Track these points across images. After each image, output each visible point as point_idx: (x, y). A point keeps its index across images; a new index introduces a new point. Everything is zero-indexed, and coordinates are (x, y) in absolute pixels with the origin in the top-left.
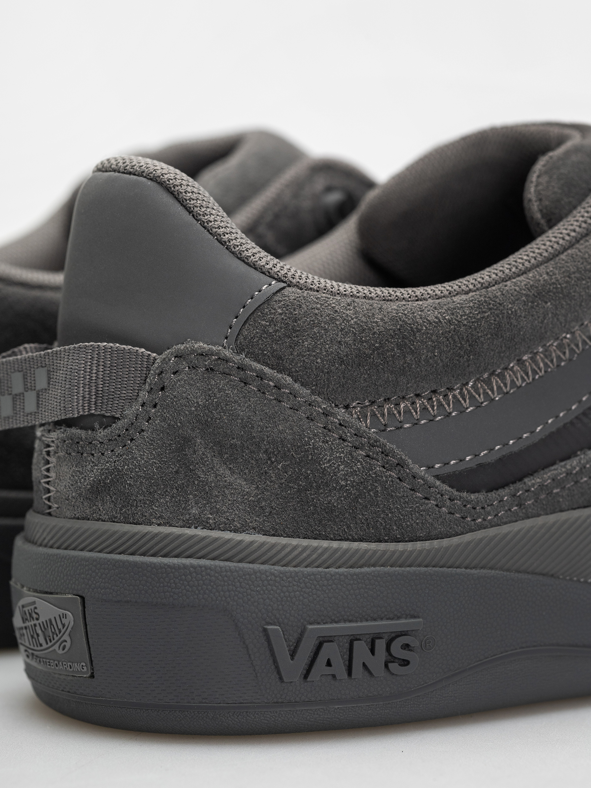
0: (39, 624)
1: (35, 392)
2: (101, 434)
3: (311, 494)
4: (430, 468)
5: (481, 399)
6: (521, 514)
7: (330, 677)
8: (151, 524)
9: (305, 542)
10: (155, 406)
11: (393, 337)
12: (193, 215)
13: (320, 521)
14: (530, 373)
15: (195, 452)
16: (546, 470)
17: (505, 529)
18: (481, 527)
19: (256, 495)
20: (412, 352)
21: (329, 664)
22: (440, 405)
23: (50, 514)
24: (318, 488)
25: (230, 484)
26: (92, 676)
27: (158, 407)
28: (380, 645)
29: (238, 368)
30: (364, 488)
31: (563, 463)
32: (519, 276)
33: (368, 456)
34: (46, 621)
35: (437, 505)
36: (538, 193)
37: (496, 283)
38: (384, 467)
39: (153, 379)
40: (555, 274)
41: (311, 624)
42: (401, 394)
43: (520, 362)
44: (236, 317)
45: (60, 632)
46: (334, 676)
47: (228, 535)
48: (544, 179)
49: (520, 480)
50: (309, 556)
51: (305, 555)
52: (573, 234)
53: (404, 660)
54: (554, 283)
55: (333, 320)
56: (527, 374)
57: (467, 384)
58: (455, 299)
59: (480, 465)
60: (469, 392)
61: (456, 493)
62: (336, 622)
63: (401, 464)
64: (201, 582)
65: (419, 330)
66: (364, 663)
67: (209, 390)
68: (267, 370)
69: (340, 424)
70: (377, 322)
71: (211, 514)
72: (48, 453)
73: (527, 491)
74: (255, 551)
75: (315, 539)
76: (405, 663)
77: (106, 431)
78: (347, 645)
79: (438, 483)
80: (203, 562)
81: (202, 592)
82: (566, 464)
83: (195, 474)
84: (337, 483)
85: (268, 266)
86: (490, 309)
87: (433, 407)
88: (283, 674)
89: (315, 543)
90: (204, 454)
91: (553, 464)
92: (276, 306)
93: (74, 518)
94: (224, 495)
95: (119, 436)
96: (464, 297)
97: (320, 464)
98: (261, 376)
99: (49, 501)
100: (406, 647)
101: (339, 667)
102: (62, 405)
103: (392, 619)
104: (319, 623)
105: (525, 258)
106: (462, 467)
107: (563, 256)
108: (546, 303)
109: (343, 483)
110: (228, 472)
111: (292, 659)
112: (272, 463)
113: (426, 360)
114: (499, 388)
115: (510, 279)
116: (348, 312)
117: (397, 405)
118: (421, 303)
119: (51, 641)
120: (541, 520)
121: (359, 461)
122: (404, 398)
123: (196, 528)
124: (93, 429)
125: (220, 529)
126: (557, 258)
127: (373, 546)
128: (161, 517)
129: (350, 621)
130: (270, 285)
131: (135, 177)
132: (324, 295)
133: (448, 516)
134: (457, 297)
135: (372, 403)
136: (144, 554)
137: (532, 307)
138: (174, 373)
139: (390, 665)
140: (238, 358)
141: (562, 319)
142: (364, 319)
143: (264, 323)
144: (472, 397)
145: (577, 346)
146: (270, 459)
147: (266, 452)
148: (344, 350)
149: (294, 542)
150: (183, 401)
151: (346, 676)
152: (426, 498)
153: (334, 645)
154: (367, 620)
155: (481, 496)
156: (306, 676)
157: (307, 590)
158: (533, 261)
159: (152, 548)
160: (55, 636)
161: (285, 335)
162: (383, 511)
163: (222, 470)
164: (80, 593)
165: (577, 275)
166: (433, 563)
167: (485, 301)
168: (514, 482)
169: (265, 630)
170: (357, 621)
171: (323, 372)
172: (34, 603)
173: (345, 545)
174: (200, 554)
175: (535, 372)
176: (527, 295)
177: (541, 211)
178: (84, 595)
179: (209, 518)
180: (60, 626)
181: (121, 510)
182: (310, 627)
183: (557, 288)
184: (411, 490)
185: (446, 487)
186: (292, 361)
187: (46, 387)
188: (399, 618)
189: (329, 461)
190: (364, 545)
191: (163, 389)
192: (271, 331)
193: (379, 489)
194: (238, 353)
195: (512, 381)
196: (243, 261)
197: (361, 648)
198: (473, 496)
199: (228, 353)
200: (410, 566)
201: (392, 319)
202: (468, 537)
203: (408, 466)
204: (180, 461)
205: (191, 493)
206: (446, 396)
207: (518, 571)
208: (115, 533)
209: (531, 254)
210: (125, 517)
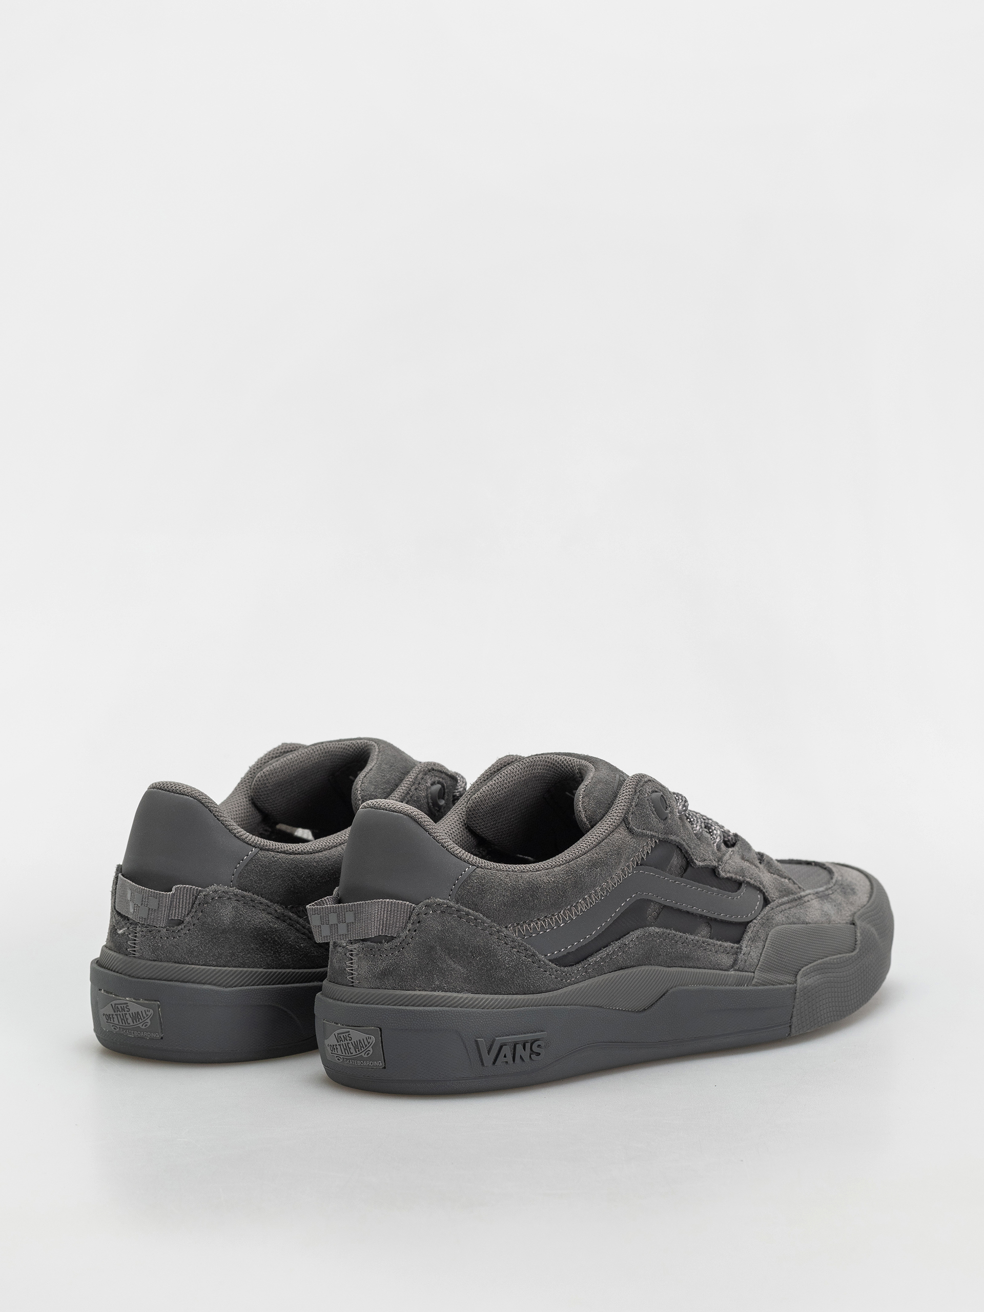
0: (352, 1043)
1: (345, 924)
2: (386, 945)
3: (493, 972)
4: (546, 956)
5: (567, 919)
6: (587, 977)
7: (505, 1063)
8: (415, 990)
9: (492, 996)
10: (415, 931)
11: (528, 891)
12: (429, 833)
13: (497, 985)
14: (589, 904)
15: (436, 954)
16: (598, 953)
17: (581, 984)
18: (570, 984)
19: (467, 974)
20: (537, 899)
21: (505, 1056)
22: (549, 924)
23: (353, 986)
24: (496, 969)
25: (454, 969)
26: (385, 1068)
27: (417, 931)
28: (528, 1046)
29: (457, 911)
30: (518, 968)
31: (605, 949)
32: (583, 855)
33: (518, 952)
34: (357, 1041)
35: (550, 975)
36: (584, 808)
37: (573, 860)
38: (526, 957)
39: (414, 917)
40: (600, 854)
41: (497, 1037)
42: (531, 919)
43: (584, 899)
44: (454, 885)
45: (366, 1046)
46: (507, 1062)
47: (455, 994)
48: (586, 799)
49: (586, 959)
50: (494, 1003)
51: (460, 1001)
52: (606, 831)
53: (537, 1053)
54: (600, 858)
55: (500, 884)
56: (587, 905)
57: (561, 912)
58: (555, 869)
59: (569, 953)
60: (562, 916)
61: (558, 968)
62: (508, 1036)
63: (533, 955)
64: (445, 1018)
65: (540, 887)
66: (521, 1056)
67: (444, 922)
68: (471, 911)
69: (505, 936)
70: (520, 884)
71: (445, 984)
72: (352, 955)
73: (589, 964)
74: (433, 999)
75: (496, 994)
76: (538, 1054)
77: (389, 944)
78: (513, 1047)
79: (550, 963)
80: (444, 1008)
81: (445, 1023)
82: (606, 950)
83: (437, 964)
84: (505, 966)
85: (467, 858)
86: (572, 874)
87: (546, 924)
88: (484, 1062)
89: (496, 996)
90: (440, 954)
91: (600, 950)
92: (473, 879)
93: (370, 988)
94: (451, 975)
95: (396, 946)
96: (558, 868)
97: (497, 957)
98: (468, 914)
99: (352, 979)
100: (539, 1046)
101: (510, 1056)
102: (366, 931)
103: (533, 1033)
104: (500, 1037)
105: (585, 845)
106: (560, 955)
107: (602, 844)
108: (597, 869)
109: (508, 966)
110: (453, 963)
111: (489, 1054)
112: (474, 957)
113: (544, 902)
114: (575, 913)
115: (579, 857)
116: (507, 880)
117: (529, 925)
118: (539, 872)
119: (359, 1051)
120: (596, 979)
121: (514, 954)
122: (532, 921)
123: (438, 991)
124: (381, 943)
125: (450, 992)
126: (600, 845)
127: (523, 996)
128: (420, 986)
129: (514, 1035)
130: (469, 868)
131: (397, 814)
132: (494, 871)
133: (555, 979)
134: (555, 868)
135: (518, 924)
136: (413, 1006)
137: (590, 871)
138: (425, 914)
139: (532, 1055)
140: (457, 906)
141: (603, 876)
142: (514, 883)
143: (468, 887)
144: (563, 919)
145: (610, 888)
146: (473, 955)
147: (471, 952)
148: (506, 899)
149: (487, 996)
150: (431, 928)
151: (512, 1062)
152: (545, 971)
153: (507, 1047)
154: (522, 1034)
155: (569, 969)
156: (494, 1063)
157: (495, 1020)
158: (589, 847)
159: (417, 1002)
160: (362, 1048)
161: (478, 893)
162: (526, 979)
163: (450, 962)
164: (379, 1026)
165: (610, 853)
166: (556, 1004)
167: (569, 870)
168: (583, 960)
169: (476, 1041)
170: (517, 1035)
171: (496, 910)
172: (349, 1032)
173: (510, 997)
174: (442, 1005)
175: (591, 903)
176: (588, 866)
177: (586, 817)
178: (381, 1027)
179: (445, 986)
180: (366, 1043)
181: (399, 983)
182: (497, 1038)
183: (601, 861)
184: (538, 967)
185: (553, 965)
186: (482, 906)
187: (354, 922)
188: (536, 1032)
189: (501, 955)
190: (519, 997)
191: (419, 922)
192: (472, 891)
193: (524, 968)
194: (457, 903)
195: (581, 909)
196: (455, 856)
197: (519, 1047)
198: (566, 969)
199: (452, 904)
200: (540, 1006)
201: (527, 882)
202: (565, 989)
203: (537, 956)
204: (429, 958)
205: (435, 974)
206: (551, 919)
207: (586, 1006)
208: (397, 995)
209: (588, 843)
210: (401, 987)
